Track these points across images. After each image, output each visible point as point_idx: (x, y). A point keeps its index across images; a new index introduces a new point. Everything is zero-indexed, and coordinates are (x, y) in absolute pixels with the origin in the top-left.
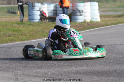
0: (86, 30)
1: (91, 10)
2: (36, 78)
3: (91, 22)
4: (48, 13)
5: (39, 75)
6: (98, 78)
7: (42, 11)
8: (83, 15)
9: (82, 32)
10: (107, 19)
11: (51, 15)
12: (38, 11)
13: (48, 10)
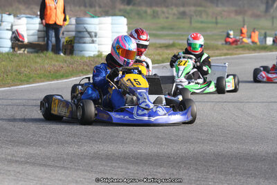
1: (113, 32)
2: (13, 164)
4: (28, 35)
5: (18, 159)
6: (137, 168)
7: (17, 31)
8: (97, 42)
11: (34, 39)
12: (7, 30)
13: (27, 30)
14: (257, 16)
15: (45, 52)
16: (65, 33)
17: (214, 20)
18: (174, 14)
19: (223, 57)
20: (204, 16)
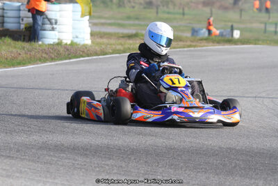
0: (61, 60)
1: (73, 20)
3: (72, 44)
6: (85, 159)
8: (57, 29)
9: (53, 63)
10: (105, 40)
14: (226, 8)
15: (3, 38)
16: (25, 19)
17: (181, 11)
18: (141, 4)
19: (186, 49)
20: (171, 6)
